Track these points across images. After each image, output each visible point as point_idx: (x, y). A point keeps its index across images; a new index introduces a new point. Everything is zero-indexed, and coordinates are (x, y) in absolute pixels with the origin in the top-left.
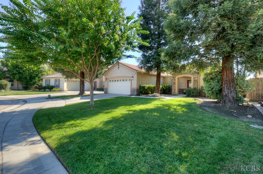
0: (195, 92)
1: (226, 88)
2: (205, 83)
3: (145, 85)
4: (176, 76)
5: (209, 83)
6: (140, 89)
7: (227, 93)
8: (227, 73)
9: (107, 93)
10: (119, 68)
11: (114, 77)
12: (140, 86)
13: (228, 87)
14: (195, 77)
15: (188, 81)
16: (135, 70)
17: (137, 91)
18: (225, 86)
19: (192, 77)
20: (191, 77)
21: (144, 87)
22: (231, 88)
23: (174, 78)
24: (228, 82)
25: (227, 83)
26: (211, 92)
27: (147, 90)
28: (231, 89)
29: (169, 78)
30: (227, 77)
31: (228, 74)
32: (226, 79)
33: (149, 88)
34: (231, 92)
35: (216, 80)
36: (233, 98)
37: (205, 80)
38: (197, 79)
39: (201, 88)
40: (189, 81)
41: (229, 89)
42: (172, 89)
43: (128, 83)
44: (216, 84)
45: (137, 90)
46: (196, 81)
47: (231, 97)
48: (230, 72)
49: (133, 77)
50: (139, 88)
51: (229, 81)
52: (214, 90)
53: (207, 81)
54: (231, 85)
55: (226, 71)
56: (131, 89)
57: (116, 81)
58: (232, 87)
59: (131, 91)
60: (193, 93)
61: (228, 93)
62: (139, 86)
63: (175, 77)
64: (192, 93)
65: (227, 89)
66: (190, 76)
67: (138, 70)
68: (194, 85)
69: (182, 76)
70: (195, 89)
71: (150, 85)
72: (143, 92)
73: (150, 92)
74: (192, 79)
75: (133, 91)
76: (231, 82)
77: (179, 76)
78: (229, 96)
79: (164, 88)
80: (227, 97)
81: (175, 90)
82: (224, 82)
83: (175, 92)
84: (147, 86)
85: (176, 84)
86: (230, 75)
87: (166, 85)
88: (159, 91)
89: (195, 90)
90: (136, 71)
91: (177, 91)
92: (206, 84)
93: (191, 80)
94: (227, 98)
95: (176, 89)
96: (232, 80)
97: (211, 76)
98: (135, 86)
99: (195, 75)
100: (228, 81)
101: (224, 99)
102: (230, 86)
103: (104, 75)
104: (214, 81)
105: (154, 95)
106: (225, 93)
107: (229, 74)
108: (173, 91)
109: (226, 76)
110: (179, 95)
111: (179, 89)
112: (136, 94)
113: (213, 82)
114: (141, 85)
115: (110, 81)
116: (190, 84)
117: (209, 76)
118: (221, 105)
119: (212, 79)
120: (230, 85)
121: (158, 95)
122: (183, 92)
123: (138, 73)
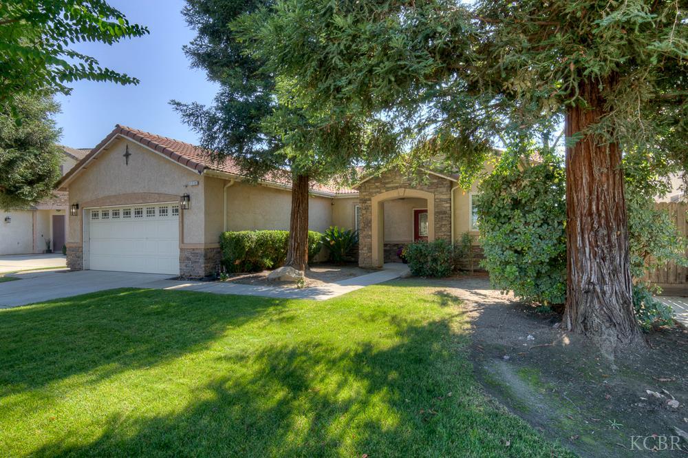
0: (443, 257)
1: (587, 250)
2: (487, 226)
3: (243, 232)
4: (371, 194)
5: (507, 227)
6: (222, 248)
7: (594, 279)
8: (591, 174)
9: (80, 269)
10: (127, 155)
11: (109, 197)
12: (222, 236)
13: (597, 246)
14: (441, 200)
15: (417, 213)
16: (196, 166)
17: (207, 259)
18: (583, 243)
19: (430, 197)
20: (426, 200)
21: (238, 242)
22: (615, 252)
23: (364, 201)
24: (599, 223)
25: (596, 226)
26: (515, 268)
27: (251, 252)
28: (612, 260)
29: (351, 202)
30: (595, 197)
31: (600, 180)
32: (590, 205)
33: (262, 243)
34: (615, 272)
35: (538, 212)
36: (625, 302)
37: (485, 209)
38: (448, 205)
39: (463, 241)
40: (419, 215)
41: (604, 259)
42: (360, 247)
43: (171, 224)
44: (539, 231)
45: (205, 256)
46: (444, 216)
47: (614, 301)
48: (605, 170)
49: (187, 197)
50: (217, 245)
51: (603, 214)
52: (528, 259)
53: (498, 217)
54: (614, 237)
55: (590, 164)
56: (181, 250)
57: (133, 214)
58: (620, 249)
59: (182, 261)
60: (435, 260)
61: (602, 280)
62: (216, 238)
63: (370, 200)
64: (430, 264)
65: (595, 255)
66: (423, 197)
67: (206, 168)
68: (437, 229)
69: (394, 194)
70: (439, 246)
71: (267, 232)
72: (237, 262)
73: (269, 263)
74: (431, 208)
75: (188, 259)
76: (614, 219)
77: (385, 195)
78: (604, 293)
79: (329, 242)
80: (596, 301)
81: (370, 249)
82: (578, 223)
83: (370, 257)
84: (254, 235)
85: (375, 224)
86: (608, 185)
87: (336, 230)
88: (302, 256)
89: (442, 252)
90: (196, 171)
91: (376, 255)
92: (493, 230)
93: (426, 211)
94: (597, 306)
95: (371, 246)
96: (616, 214)
97: (514, 190)
98: (199, 237)
99: (441, 193)
100: (600, 215)
101: (582, 308)
102: (609, 241)
103: (64, 189)
104: (530, 217)
105: (279, 278)
106: (585, 277)
107: (604, 179)
108: (363, 252)
109: (591, 194)
110: (385, 266)
111: (385, 245)
112: (202, 273)
113: (523, 220)
114: (223, 234)
115: (95, 215)
116: (422, 224)
117: (503, 194)
118: (567, 341)
119: (516, 204)
120: (609, 235)
121: (293, 275)
122: (399, 254)
123: (208, 179)
